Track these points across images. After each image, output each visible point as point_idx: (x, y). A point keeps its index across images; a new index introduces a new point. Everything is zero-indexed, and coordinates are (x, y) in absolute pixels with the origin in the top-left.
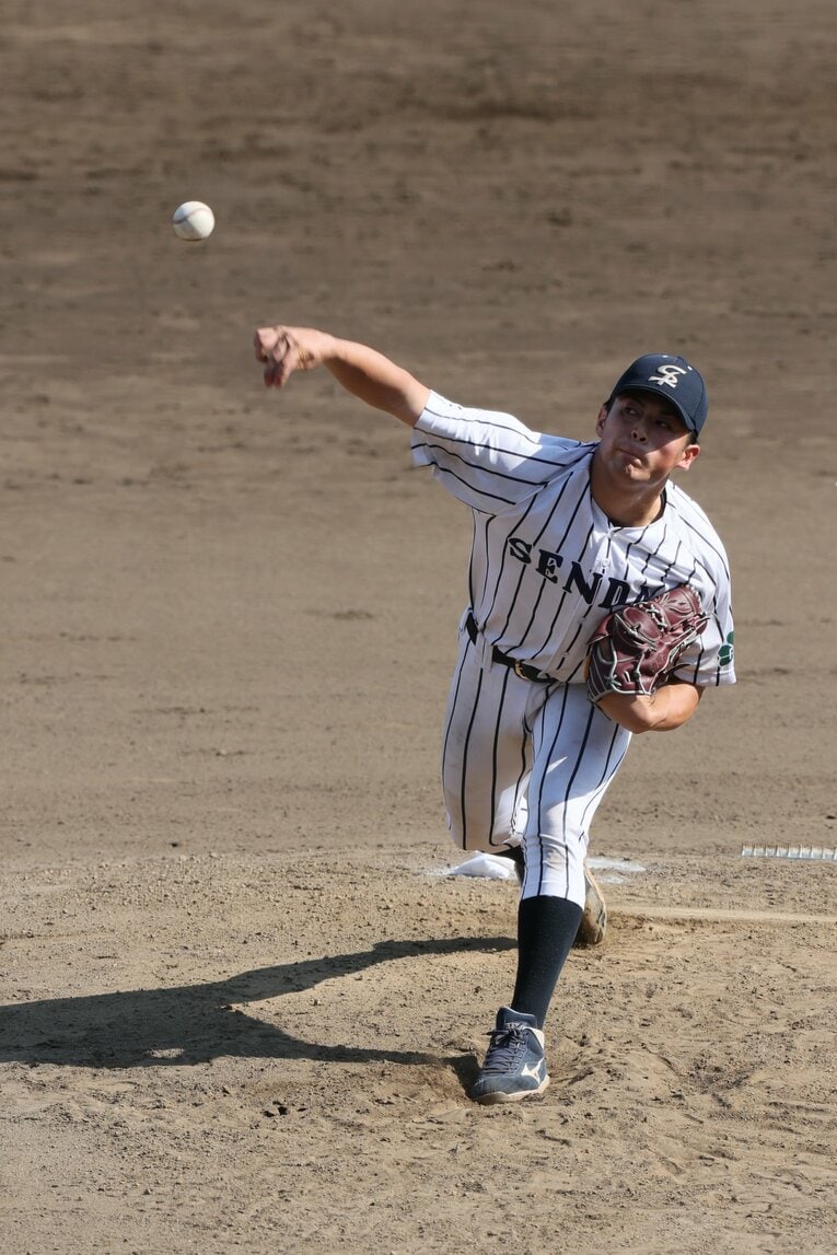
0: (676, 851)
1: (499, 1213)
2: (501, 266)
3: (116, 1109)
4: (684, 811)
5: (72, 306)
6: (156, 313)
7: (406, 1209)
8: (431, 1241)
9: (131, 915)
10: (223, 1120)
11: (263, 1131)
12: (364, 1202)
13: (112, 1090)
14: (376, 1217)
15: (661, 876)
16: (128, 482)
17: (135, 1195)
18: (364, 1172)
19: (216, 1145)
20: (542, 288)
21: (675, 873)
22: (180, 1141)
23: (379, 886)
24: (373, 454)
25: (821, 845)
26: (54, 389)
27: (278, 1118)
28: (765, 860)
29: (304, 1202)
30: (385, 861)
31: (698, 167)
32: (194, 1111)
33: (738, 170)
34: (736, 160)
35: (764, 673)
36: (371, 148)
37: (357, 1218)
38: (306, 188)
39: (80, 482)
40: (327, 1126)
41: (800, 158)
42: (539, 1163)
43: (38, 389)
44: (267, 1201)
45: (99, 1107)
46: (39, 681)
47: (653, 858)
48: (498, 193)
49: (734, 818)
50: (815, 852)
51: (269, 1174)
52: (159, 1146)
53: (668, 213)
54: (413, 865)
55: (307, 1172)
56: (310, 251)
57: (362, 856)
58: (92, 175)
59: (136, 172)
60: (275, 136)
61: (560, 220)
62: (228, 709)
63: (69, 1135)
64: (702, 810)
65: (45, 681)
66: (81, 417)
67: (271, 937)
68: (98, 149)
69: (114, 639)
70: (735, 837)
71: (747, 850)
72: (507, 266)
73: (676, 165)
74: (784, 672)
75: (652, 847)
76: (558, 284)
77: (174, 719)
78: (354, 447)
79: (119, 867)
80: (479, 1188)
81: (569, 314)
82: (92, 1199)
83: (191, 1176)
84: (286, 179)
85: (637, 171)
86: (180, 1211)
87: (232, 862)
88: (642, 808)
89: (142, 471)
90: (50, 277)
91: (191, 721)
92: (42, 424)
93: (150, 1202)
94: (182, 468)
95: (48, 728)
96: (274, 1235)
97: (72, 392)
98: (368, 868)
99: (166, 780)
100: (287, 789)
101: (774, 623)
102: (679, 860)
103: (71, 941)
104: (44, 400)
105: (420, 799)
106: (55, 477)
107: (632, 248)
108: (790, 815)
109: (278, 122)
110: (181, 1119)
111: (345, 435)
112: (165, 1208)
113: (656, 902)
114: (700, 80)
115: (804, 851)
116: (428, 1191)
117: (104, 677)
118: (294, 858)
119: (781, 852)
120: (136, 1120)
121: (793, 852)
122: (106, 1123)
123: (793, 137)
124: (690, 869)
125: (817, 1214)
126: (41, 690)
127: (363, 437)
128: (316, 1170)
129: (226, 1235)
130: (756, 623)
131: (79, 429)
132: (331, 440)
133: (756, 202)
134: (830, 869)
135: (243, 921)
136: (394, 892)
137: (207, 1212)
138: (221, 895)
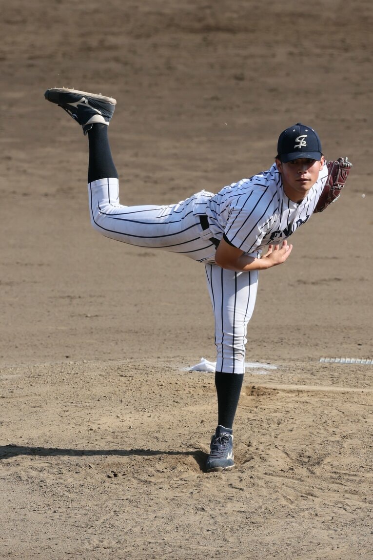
0: (290, 360)
1: (212, 521)
2: (213, 98)
3: (41, 474)
4: (294, 342)
5: (21, 116)
6: (59, 119)
7: (171, 519)
8: (182, 534)
9: (48, 388)
10: (89, 479)
11: (107, 484)
12: (153, 516)
13: (40, 466)
14: (158, 522)
15: (284, 371)
16: (46, 195)
17: (50, 513)
18: (151, 503)
19: (86, 491)
20: (231, 108)
21: (289, 369)
22: (72, 488)
23: (158, 375)
24: (156, 182)
25: (355, 357)
26: (14, 153)
27: (113, 478)
28: (330, 363)
29: (125, 516)
30: (161, 364)
31: (301, 54)
32: (76, 475)
33: (319, 56)
34: (318, 51)
35: (330, 280)
36: (155, 46)
37: (149, 523)
38: (126, 64)
39: (25, 195)
40: (135, 482)
41: (346, 50)
42: (230, 499)
43: (7, 153)
44: (109, 516)
45: (34, 473)
46: (7, 284)
47: (281, 363)
48: (212, 66)
49: (317, 345)
50: (353, 360)
51: (110, 503)
52: (60, 491)
53: (288, 75)
54: (173, 366)
55: (126, 502)
56: (127, 92)
57: (151, 362)
58: (31, 58)
59: (51, 56)
60: (112, 40)
61: (240, 78)
62: (91, 296)
63: (21, 487)
64: (302, 341)
65: (10, 284)
66: (26, 166)
67: (110, 398)
68: (33, 46)
69: (40, 265)
70: (317, 354)
71: (322, 360)
72: (215, 98)
73: (291, 54)
74: (339, 280)
75: (280, 358)
76: (238, 106)
77: (67, 301)
78: (147, 179)
79: (43, 366)
80: (203, 510)
81: (242, 120)
82: (31, 515)
83: (75, 504)
84: (117, 60)
85: (274, 56)
86: (70, 520)
87: (93, 364)
88: (275, 340)
89: (52, 190)
90: (12, 103)
91: (75, 302)
92: (8, 169)
93: (57, 516)
94: (71, 189)
95: (11, 305)
96: (112, 530)
97: (22, 155)
98: (153, 367)
99: (63, 328)
100: (118, 332)
101: (334, 258)
102: (292, 364)
103: (21, 400)
104: (9, 158)
105: (177, 337)
106: (14, 192)
107: (272, 90)
108: (341, 344)
109: (113, 34)
110: (70, 479)
111: (143, 174)
112: (63, 518)
113: (282, 382)
114: (301, 15)
115: (348, 360)
116: (180, 511)
117: (35, 282)
118: (120, 363)
119: (337, 360)
120: (50, 479)
121: (343, 360)
122: (37, 481)
123: (343, 41)
124: (297, 368)
125: (354, 521)
126: (8, 288)
127: (151, 175)
128: (130, 501)
129: (90, 531)
130: (327, 258)
131: (25, 172)
132: (137, 176)
133: (327, 70)
134: (359, 368)
135: (98, 390)
136: (165, 378)
137: (82, 520)
138: (88, 379)
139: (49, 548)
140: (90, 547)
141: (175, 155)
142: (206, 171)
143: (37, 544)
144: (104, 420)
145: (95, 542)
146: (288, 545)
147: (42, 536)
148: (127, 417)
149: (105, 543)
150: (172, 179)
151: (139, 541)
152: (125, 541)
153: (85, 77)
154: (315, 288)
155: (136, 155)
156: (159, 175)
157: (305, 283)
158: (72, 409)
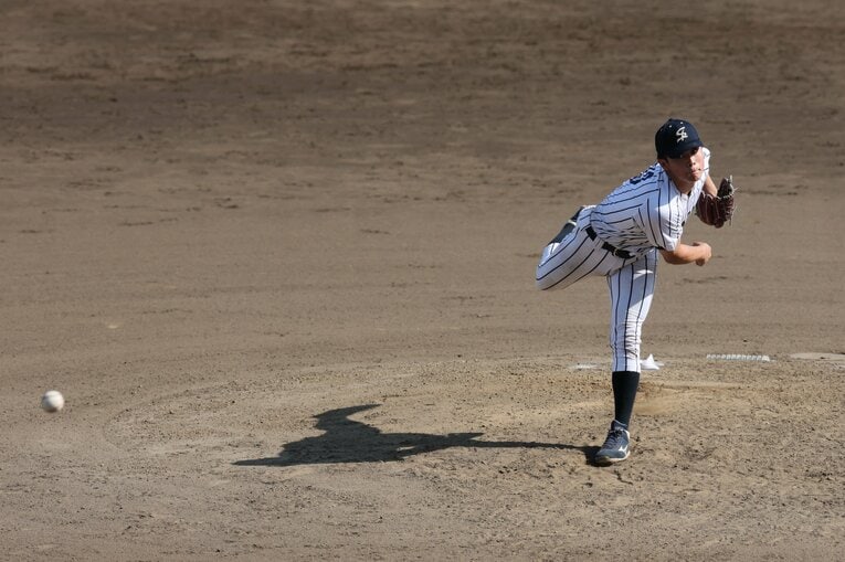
0: (678, 357)
1: (602, 514)
2: (599, 103)
3: (435, 470)
4: (681, 339)
5: (412, 122)
6: (449, 126)
7: (562, 513)
8: (573, 526)
9: (440, 387)
10: (482, 475)
11: (499, 480)
12: (543, 510)
13: (433, 462)
14: (548, 516)
15: (672, 367)
16: (437, 199)
17: (444, 507)
18: (543, 497)
19: (479, 485)
20: (617, 112)
21: (677, 366)
22: (463, 484)
23: (548, 373)
24: (544, 186)
25: (741, 353)
26: (406, 159)
27: (506, 474)
28: (717, 360)
29: (517, 510)
30: (550, 362)
31: (685, 58)
32: (469, 471)
33: (702, 60)
34: (703, 55)
35: (715, 279)
37: (541, 517)
38: (514, 70)
39: (416, 199)
40: (526, 477)
41: (730, 54)
42: (619, 492)
43: (398, 159)
44: (501, 510)
45: (428, 469)
46: (400, 286)
47: (668, 359)
48: (598, 71)
49: (703, 342)
50: (739, 356)
51: (502, 498)
52: (454, 486)
53: (672, 79)
54: (562, 363)
55: (518, 497)
56: (516, 97)
57: (541, 360)
58: (421, 66)
59: (440, 64)
60: (500, 47)
61: (625, 83)
62: (482, 297)
63: (415, 482)
64: (689, 339)
65: (403, 285)
66: (417, 171)
67: (501, 395)
68: (423, 54)
69: (432, 267)
70: (703, 350)
71: (708, 356)
72: (602, 103)
73: (675, 58)
74: (724, 278)
75: (667, 355)
76: (624, 110)
77: (459, 301)
78: (536, 182)
79: (435, 365)
80: (593, 503)
81: (628, 124)
82: (425, 510)
83: (468, 499)
84: (505, 66)
85: (658, 61)
86: (463, 515)
87: (484, 363)
88: (663, 338)
89: (444, 194)
90: (403, 110)
91: (466, 302)
92: (400, 174)
93: (450, 510)
94: (461, 192)
95: (404, 306)
96: (504, 524)
97: (412, 160)
98: (543, 365)
99: (455, 328)
100: (508, 331)
101: (720, 257)
102: (679, 361)
103: (414, 398)
104: (401, 164)
105: (566, 335)
106: (406, 197)
107: (658, 94)
108: (728, 340)
109: (501, 41)
110: (463, 475)
111: (532, 177)
112: (457, 513)
113: (669, 379)
114: (685, 20)
115: (734, 356)
116: (571, 505)
117: (428, 284)
118: (511, 361)
119: (724, 356)
120: (444, 475)
121: (728, 356)
122: (431, 477)
123: (727, 45)
124: (684, 364)
126: (401, 289)
127: (540, 178)
128: (522, 496)
129: (483, 525)
131: (416, 176)
132: (525, 180)
133: (711, 73)
134: (745, 364)
135: (489, 388)
136: (555, 375)
137: (475, 515)
138: (480, 378)
139: (444, 542)
140: (484, 541)
141: (562, 158)
142: (593, 174)
143: (432, 538)
144: (495, 417)
145: (488, 535)
146: (677, 537)
147: (437, 530)
148: (517, 414)
149: (498, 537)
150: (560, 183)
151: (531, 534)
152: (518, 534)
153: (474, 83)
154: (700, 286)
155: (525, 159)
156: (547, 178)
157: (690, 282)
158: (464, 406)
